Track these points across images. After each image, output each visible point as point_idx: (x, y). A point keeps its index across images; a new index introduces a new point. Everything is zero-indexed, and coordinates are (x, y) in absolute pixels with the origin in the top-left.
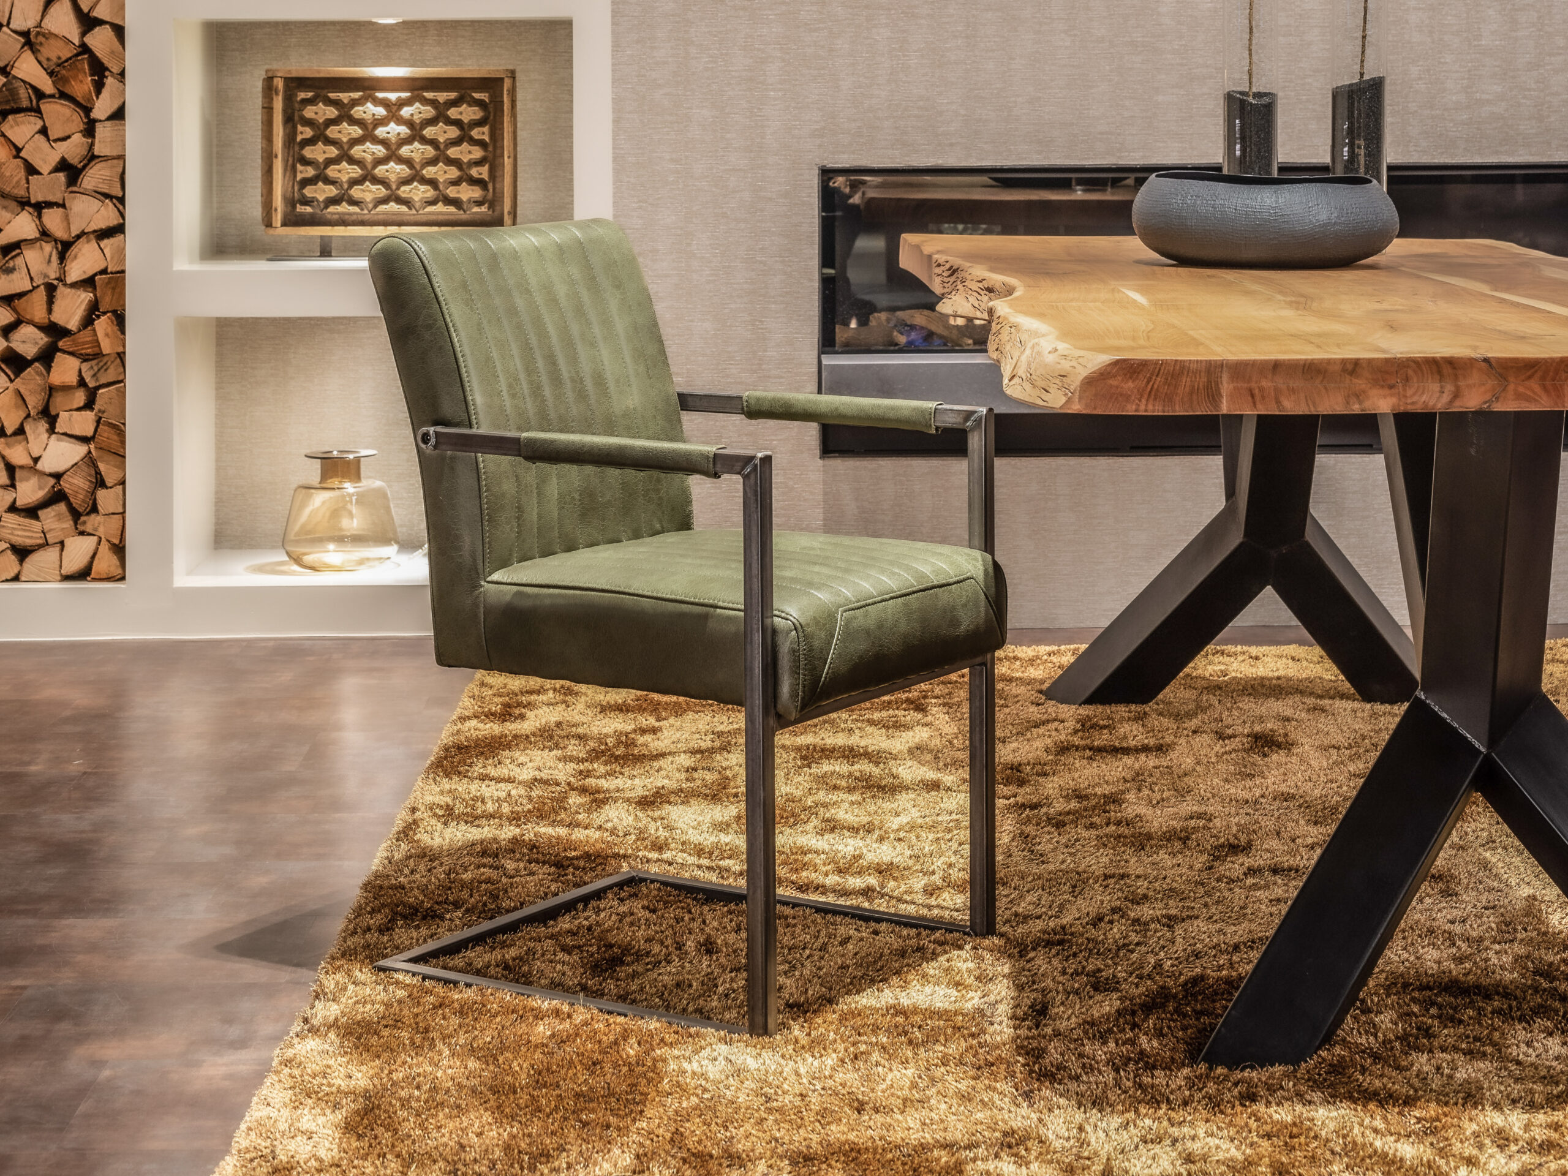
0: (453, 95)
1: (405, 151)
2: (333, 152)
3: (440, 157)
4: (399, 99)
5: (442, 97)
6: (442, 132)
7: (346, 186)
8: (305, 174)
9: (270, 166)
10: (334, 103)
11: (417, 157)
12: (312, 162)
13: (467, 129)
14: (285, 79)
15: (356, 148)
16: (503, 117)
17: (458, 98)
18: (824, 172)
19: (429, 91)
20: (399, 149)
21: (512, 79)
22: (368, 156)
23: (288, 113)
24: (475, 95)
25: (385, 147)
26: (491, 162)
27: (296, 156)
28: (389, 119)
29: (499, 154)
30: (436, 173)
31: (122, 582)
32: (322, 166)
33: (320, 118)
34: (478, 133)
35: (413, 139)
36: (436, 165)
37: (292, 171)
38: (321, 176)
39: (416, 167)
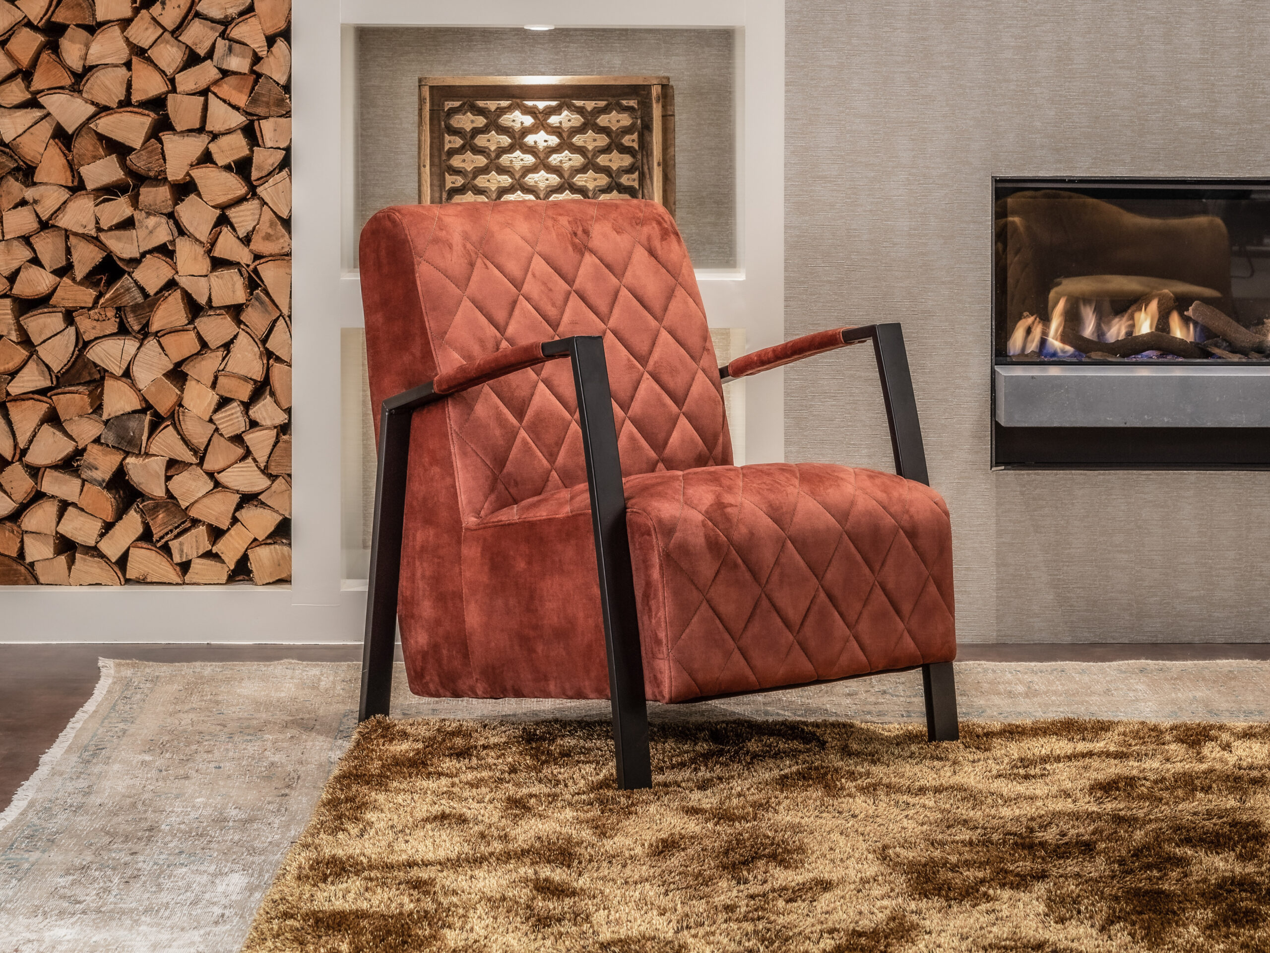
0: (602, 104)
1: (554, 159)
2: (481, 161)
3: (590, 165)
4: (547, 108)
5: (590, 105)
6: (589, 140)
7: (494, 196)
8: (453, 183)
9: (419, 174)
10: (482, 112)
11: (566, 166)
12: (461, 172)
13: (617, 135)
14: (431, 88)
15: (505, 157)
16: (652, 124)
17: (607, 106)
18: (997, 181)
19: (578, 99)
20: (548, 158)
21: (665, 87)
22: (518, 165)
23: (436, 122)
24: (624, 102)
25: (533, 156)
26: (640, 169)
27: (443, 165)
28: (537, 128)
29: (648, 162)
30: (586, 181)
31: (288, 586)
32: (471, 175)
33: (468, 127)
34: (628, 140)
35: (562, 148)
36: (586, 173)
37: (440, 180)
38: (470, 185)
39: (566, 176)
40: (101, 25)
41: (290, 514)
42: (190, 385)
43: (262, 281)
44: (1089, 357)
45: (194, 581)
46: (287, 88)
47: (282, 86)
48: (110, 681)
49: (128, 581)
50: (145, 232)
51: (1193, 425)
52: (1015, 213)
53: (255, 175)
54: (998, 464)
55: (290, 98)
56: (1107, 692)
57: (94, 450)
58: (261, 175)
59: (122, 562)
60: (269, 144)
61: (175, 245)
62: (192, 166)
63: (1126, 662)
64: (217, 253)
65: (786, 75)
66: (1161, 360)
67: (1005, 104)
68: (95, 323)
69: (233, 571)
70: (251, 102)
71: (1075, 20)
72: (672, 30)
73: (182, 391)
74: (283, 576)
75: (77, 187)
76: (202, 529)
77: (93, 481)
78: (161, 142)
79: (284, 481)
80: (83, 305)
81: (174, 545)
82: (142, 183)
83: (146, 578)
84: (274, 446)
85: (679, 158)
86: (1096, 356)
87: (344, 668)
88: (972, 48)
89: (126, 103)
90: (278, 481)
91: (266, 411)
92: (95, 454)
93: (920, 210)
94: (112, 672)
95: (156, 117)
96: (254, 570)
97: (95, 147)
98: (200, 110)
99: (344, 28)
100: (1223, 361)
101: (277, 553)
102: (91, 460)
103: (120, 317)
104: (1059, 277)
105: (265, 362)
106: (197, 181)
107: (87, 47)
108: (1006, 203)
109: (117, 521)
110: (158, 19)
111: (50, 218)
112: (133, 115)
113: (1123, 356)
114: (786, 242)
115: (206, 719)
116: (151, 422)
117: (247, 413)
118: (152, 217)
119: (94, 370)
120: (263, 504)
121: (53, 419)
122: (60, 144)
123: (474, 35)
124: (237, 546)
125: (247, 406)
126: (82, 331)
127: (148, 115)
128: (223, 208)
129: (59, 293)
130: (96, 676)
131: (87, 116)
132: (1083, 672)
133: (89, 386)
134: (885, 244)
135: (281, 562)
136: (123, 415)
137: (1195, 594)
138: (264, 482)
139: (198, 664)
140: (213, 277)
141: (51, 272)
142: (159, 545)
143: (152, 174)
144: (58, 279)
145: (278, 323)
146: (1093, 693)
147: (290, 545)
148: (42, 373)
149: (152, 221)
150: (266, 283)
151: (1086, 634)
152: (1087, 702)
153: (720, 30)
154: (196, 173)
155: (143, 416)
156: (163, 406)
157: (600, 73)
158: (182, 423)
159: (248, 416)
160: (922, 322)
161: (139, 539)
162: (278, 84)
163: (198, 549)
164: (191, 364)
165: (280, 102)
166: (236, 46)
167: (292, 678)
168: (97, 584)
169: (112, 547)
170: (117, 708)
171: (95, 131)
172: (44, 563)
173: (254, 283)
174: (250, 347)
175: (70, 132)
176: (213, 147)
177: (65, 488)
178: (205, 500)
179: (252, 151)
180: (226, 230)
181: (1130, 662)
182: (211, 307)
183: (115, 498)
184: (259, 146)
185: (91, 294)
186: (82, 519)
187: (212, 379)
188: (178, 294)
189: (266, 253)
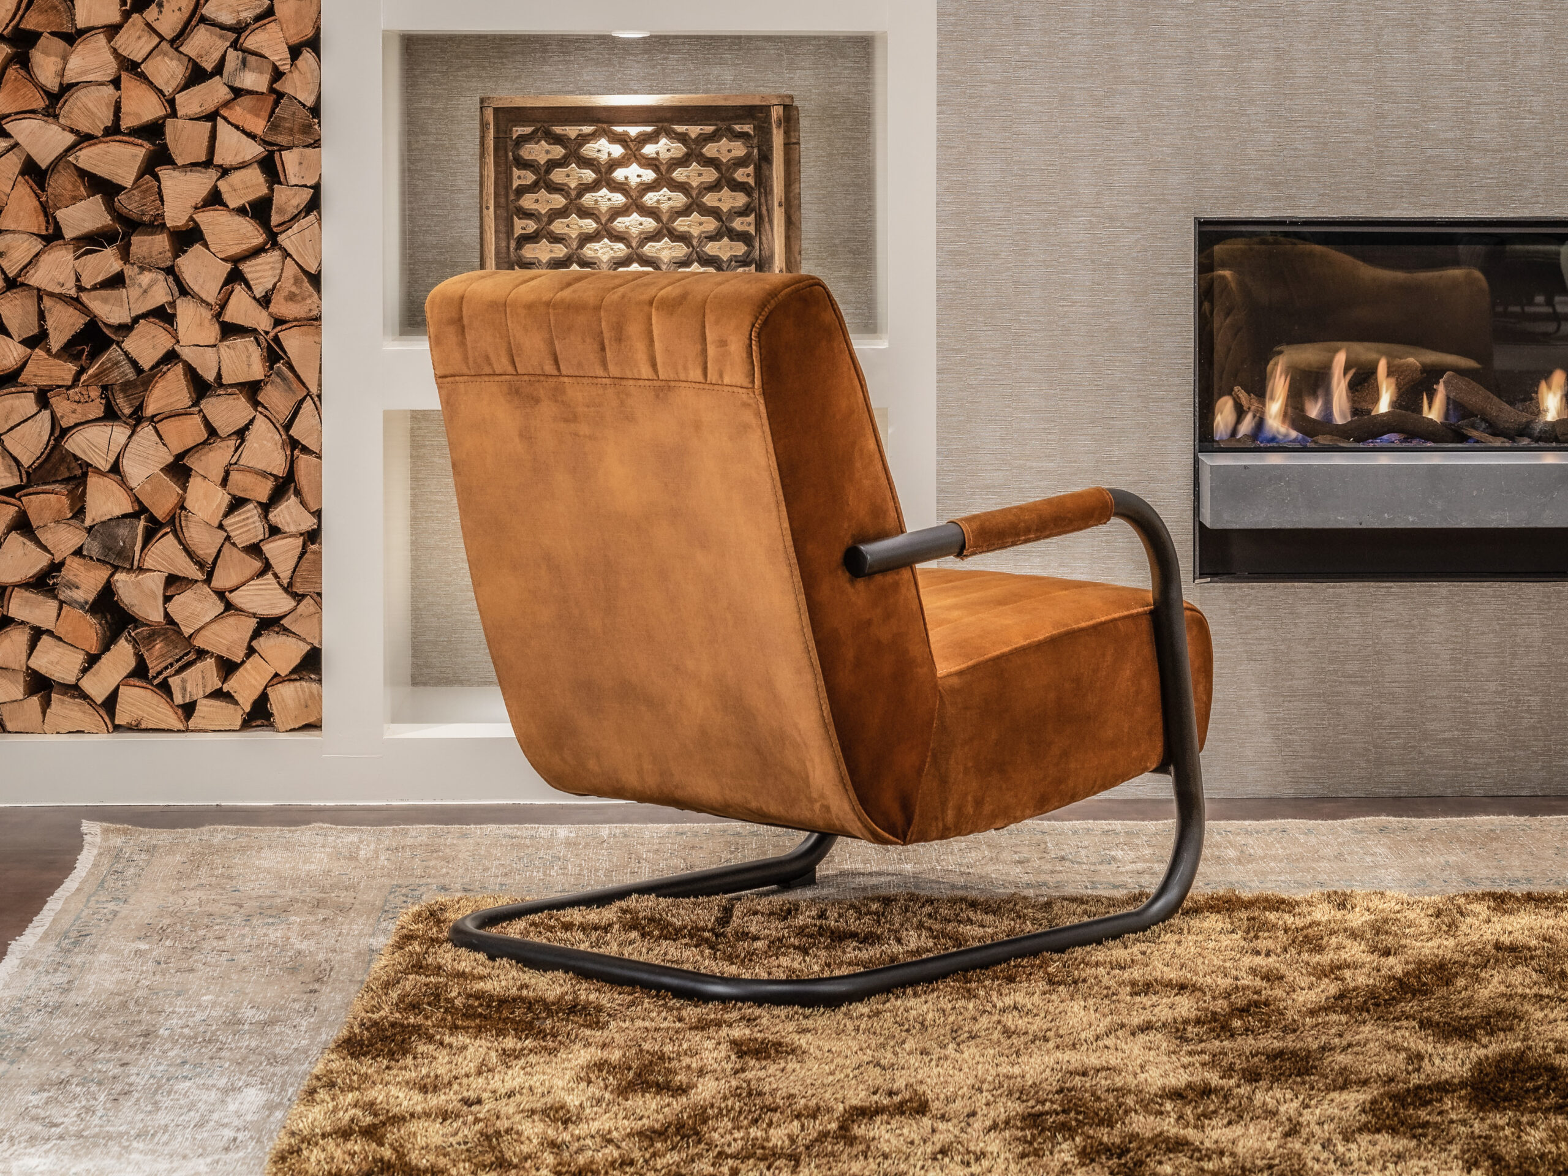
0: (710, 129)
1: (650, 199)
2: (559, 201)
3: (694, 206)
4: (641, 134)
5: (694, 131)
6: (693, 175)
7: (575, 245)
8: (524, 229)
9: (481, 218)
10: (559, 140)
11: (665, 207)
12: (533, 215)
13: (728, 170)
14: (495, 109)
15: (588, 196)
16: (772, 154)
17: (715, 132)
18: (1201, 223)
19: (679, 123)
20: (642, 197)
21: (786, 107)
22: (604, 207)
23: (501, 153)
24: (737, 128)
25: (624, 195)
26: (757, 211)
27: (511, 206)
28: (629, 159)
29: (766, 201)
30: (689, 226)
31: (317, 733)
32: (545, 219)
33: (542, 159)
34: (742, 175)
35: (659, 184)
36: (689, 216)
37: (507, 226)
38: (544, 232)
39: (665, 219)
40: (81, 32)
41: (320, 643)
42: (194, 483)
43: (285, 352)
44: (1316, 442)
45: (200, 726)
46: (315, 111)
47: (310, 108)
48: (95, 852)
49: (117, 728)
50: (140, 291)
51: (1445, 526)
52: (1224, 265)
53: (275, 219)
54: (1202, 575)
55: (319, 123)
56: (1339, 857)
57: (74, 564)
58: (282, 220)
59: (110, 704)
60: (293, 180)
61: (175, 308)
62: (196, 208)
63: (1363, 819)
64: (229, 316)
65: (938, 92)
66: (1404, 445)
67: (1211, 127)
68: (75, 406)
69: (248, 714)
70: (270, 129)
71: (1297, 22)
72: (797, 37)
73: (185, 489)
74: (312, 720)
75: (52, 236)
76: (210, 662)
77: (72, 603)
78: (157, 178)
79: (312, 601)
80: (60, 383)
81: (175, 682)
82: (133, 232)
83: (139, 723)
84: (300, 558)
85: (806, 197)
86: (1323, 440)
87: (389, 833)
88: (1170, 58)
89: (113, 130)
90: (304, 602)
91: (290, 514)
92: (74, 569)
93: (1105, 260)
94: (98, 839)
95: (152, 147)
96: (275, 712)
97: (74, 185)
98: (207, 139)
99: (386, 36)
100: (1483, 445)
101: (303, 691)
102: (71, 577)
103: (107, 398)
104: (1279, 343)
105: (288, 453)
106: (203, 227)
107: (65, 59)
108: (1213, 252)
109: (103, 652)
110: (154, 25)
111: (19, 275)
112: (123, 145)
113: (1357, 440)
114: (939, 299)
115: (218, 897)
116: (146, 528)
117: (266, 517)
118: (146, 273)
119: (74, 464)
120: (286, 631)
121: (23, 525)
122: (31, 181)
123: (549, 44)
124: (253, 681)
125: (266, 508)
126: (59, 415)
127: (142, 146)
128: (237, 260)
129: (30, 368)
130: (76, 845)
131: (65, 147)
132: (1309, 832)
133: (68, 484)
134: (1062, 302)
135: (309, 703)
136: (110, 520)
137: (1447, 735)
138: (287, 603)
139: (205, 829)
140: (223, 347)
141: (20, 342)
142: (156, 682)
143: (146, 219)
144: (29, 351)
145: (304, 405)
146: (1321, 858)
147: (320, 681)
148: (9, 468)
149: (146, 278)
150: (290, 355)
151: (1312, 786)
152: (1314, 869)
153: (856, 37)
154: (203, 218)
155: (135, 521)
156: (161, 510)
157: (706, 91)
158: (185, 530)
159: (268, 521)
160: (1108, 399)
161: (131, 675)
162: (304, 106)
163: (204, 686)
164: (196, 455)
165: (307, 129)
166: (252, 59)
167: (323, 846)
168: (78, 732)
169: (97, 685)
170: (106, 885)
171: (75, 166)
172: (11, 706)
173: (274, 354)
174: (270, 435)
175: (44, 167)
176: (223, 185)
177: (37, 611)
178: (214, 626)
179: (272, 190)
180: (239, 289)
181: (1367, 819)
182: (221, 385)
183: (100, 624)
184: (280, 183)
185: (70, 370)
186: (60, 650)
187: (222, 474)
188: (179, 369)
189: (290, 317)
